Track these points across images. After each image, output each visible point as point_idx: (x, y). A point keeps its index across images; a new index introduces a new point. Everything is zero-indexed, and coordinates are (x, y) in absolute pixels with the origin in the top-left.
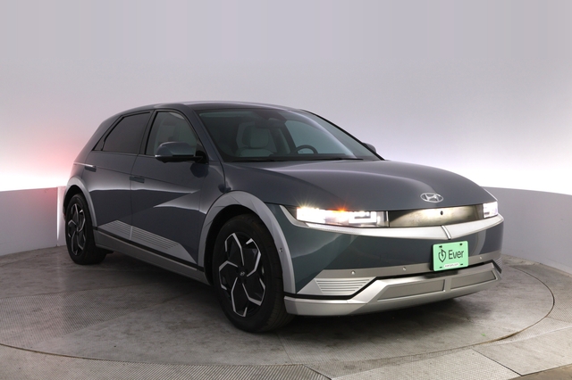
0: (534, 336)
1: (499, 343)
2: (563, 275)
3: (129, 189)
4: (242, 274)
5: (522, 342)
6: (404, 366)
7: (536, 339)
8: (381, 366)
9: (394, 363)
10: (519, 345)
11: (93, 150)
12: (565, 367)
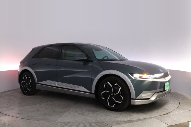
0: (173, 114)
1: (163, 116)
2: (182, 95)
3: (56, 70)
4: (112, 94)
5: (170, 116)
6: (134, 123)
7: (174, 115)
8: (127, 123)
9: (131, 122)
10: (169, 116)
11: (33, 57)
12: (183, 123)
